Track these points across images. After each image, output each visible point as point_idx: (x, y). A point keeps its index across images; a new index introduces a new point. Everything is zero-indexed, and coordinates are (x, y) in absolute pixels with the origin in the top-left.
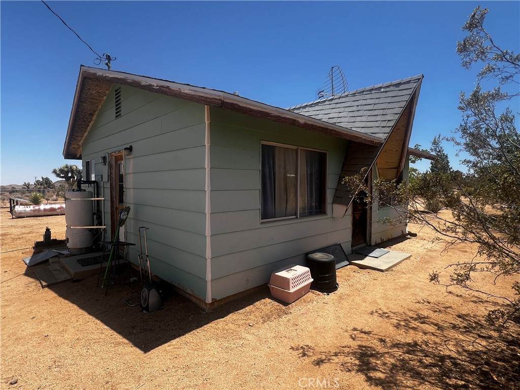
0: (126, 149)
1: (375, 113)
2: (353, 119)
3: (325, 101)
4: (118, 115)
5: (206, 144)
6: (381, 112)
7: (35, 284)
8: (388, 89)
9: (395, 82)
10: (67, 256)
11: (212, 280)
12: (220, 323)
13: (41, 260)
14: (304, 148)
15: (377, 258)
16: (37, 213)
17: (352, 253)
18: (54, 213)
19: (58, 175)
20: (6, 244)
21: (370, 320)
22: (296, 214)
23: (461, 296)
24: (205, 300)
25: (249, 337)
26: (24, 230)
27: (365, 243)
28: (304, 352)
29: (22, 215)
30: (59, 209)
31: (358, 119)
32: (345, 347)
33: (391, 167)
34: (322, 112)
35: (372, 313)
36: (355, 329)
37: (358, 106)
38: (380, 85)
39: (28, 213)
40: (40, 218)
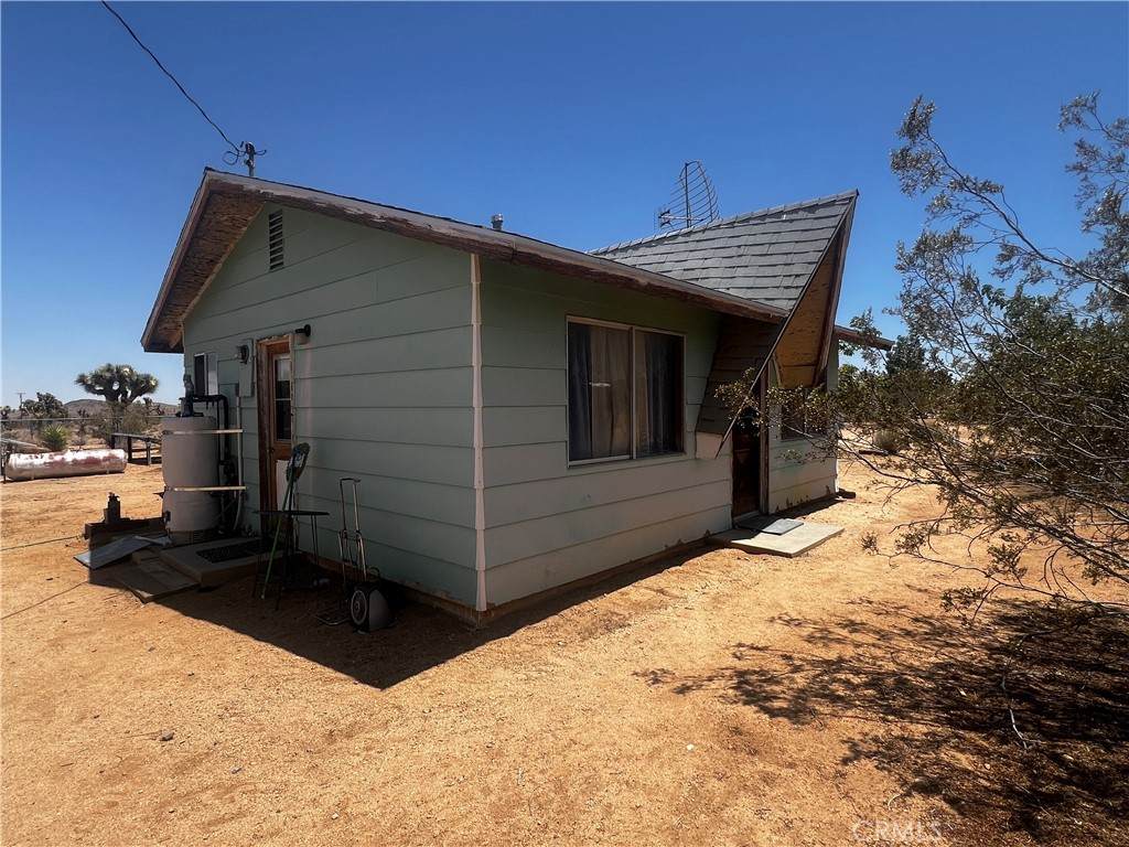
0: (298, 331)
1: (773, 260)
2: (729, 273)
3: (676, 236)
4: (276, 263)
5: (474, 321)
6: (783, 259)
7: (124, 597)
8: (794, 216)
9: (807, 202)
10: (168, 547)
11: (486, 570)
12: (506, 643)
13: (115, 557)
14: (643, 329)
15: (779, 534)
16: (58, 471)
17: (734, 527)
18: (97, 469)
19: (90, 388)
20: (19, 530)
21: (768, 631)
22: (629, 452)
23: (926, 590)
24: (475, 606)
25: (562, 662)
26: (46, 504)
27: (756, 509)
28: (656, 678)
29: (24, 474)
30: (106, 459)
31: (741, 272)
32: (727, 669)
33: (803, 362)
34: (671, 257)
35: (772, 620)
36: (740, 645)
37: (739, 246)
38: (780, 208)
39: (38, 470)
40: (66, 480)
